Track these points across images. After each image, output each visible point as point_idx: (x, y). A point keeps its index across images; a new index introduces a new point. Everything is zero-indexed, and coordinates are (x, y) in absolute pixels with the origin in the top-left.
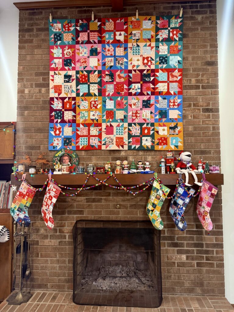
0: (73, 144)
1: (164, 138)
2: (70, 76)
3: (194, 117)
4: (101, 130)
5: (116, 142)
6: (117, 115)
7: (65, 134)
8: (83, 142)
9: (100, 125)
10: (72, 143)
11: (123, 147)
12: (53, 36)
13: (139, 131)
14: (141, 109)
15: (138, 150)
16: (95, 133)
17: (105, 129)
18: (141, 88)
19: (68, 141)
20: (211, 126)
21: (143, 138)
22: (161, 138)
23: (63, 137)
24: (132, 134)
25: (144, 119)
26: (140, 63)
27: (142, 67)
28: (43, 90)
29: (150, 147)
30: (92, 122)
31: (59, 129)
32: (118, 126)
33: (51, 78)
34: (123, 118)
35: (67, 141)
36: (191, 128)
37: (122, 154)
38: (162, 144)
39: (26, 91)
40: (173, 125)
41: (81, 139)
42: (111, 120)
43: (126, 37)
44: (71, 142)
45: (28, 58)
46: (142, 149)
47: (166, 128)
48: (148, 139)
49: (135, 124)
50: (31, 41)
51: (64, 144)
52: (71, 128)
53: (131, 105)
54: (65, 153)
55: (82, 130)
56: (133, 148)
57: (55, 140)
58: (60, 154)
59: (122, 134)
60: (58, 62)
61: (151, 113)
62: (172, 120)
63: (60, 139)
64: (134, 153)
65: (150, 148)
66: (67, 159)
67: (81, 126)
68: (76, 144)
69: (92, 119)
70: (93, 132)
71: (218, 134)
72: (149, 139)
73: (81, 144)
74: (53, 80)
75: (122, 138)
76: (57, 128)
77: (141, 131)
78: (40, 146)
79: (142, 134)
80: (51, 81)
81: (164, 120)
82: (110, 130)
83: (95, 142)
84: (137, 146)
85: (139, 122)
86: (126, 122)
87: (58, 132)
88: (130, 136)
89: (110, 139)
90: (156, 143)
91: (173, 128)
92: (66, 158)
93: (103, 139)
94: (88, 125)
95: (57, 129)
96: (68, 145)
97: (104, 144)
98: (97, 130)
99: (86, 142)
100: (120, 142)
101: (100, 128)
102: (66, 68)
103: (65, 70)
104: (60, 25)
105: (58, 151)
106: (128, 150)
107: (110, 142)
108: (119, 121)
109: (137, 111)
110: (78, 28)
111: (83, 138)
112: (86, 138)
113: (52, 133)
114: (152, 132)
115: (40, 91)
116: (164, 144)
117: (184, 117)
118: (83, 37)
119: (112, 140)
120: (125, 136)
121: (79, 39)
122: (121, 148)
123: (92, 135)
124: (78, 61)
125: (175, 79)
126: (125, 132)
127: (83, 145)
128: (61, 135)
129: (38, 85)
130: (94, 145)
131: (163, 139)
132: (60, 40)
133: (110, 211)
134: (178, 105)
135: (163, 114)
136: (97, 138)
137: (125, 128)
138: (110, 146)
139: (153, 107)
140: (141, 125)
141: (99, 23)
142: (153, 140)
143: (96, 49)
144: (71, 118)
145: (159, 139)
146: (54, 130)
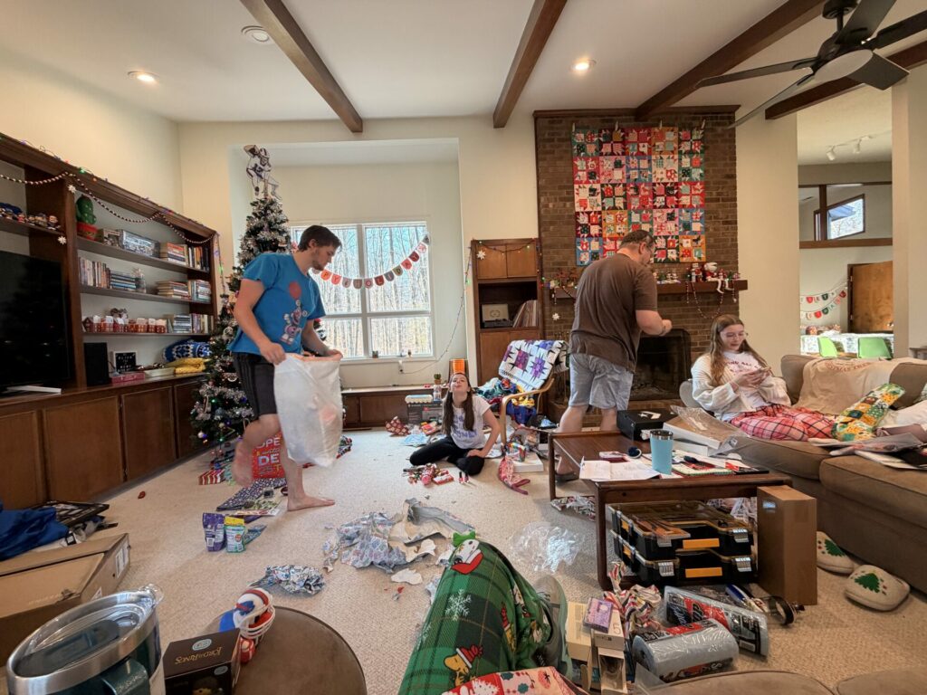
2: (596, 190)
3: (715, 229)
12: (575, 147)
14: (666, 222)
15: (664, 262)
18: (666, 201)
21: (668, 251)
22: (685, 250)
25: (669, 232)
26: (664, 176)
27: (665, 180)
28: (568, 204)
29: (675, 259)
31: (586, 244)
33: (576, 191)
35: (595, 256)
36: (712, 240)
38: (687, 256)
39: (551, 205)
40: (696, 237)
43: (649, 149)
45: (551, 170)
46: (668, 261)
47: (689, 240)
48: (673, 252)
49: (660, 237)
50: (553, 152)
52: (598, 242)
53: (656, 218)
55: (610, 245)
56: (659, 260)
60: (582, 175)
61: (676, 225)
62: (695, 233)
64: (660, 266)
67: (608, 240)
69: (618, 233)
71: (736, 245)
74: (578, 194)
77: (666, 243)
78: (567, 262)
79: (668, 247)
80: (576, 195)
81: (687, 232)
84: (663, 259)
85: (664, 235)
87: (585, 247)
90: (680, 255)
91: (696, 241)
102: (591, 181)
103: (589, 183)
104: (582, 136)
109: (662, 224)
110: (601, 139)
114: (676, 245)
115: (565, 205)
117: (706, 229)
118: (607, 148)
121: (603, 150)
124: (603, 174)
125: (697, 192)
129: (561, 199)
131: (687, 251)
132: (583, 151)
134: (701, 218)
139: (677, 220)
141: (622, 134)
142: (678, 253)
143: (620, 161)
144: (597, 232)
145: (683, 252)
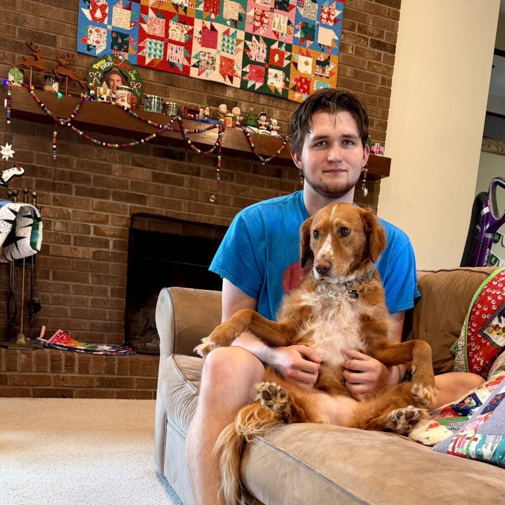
0: (132, 50)
1: (306, 79)
3: (358, 52)
4: (191, 32)
5: (221, 66)
6: (225, 9)
7: (114, 23)
8: (153, 50)
9: (190, 22)
10: (130, 46)
11: (231, 79)
13: (265, 55)
14: (272, 10)
15: (259, 93)
16: (179, 36)
17: (200, 33)
19: (120, 41)
20: (380, 76)
21: (270, 70)
22: (301, 78)
23: (110, 27)
24: (251, 57)
25: (275, 32)
29: (280, 91)
30: (173, 10)
31: (103, 8)
32: (227, 33)
34: (237, 19)
35: (118, 40)
36: (349, 72)
37: (227, 95)
38: (302, 90)
40: (322, 58)
41: (150, 43)
42: (213, 16)
44: (127, 43)
46: (266, 91)
47: (310, 60)
48: (278, 75)
49: (258, 37)
51: (113, 45)
52: (129, 12)
54: (114, 66)
55: (153, 25)
56: (249, 85)
57: (91, 32)
58: (103, 65)
59: (232, 53)
61: (289, 23)
62: (322, 48)
63: (103, 30)
64: (250, 97)
65: (281, 93)
66: (118, 81)
67: (151, 13)
68: (139, 52)
69: (174, 4)
70: (175, 33)
71: (388, 93)
72: (280, 73)
73: (150, 55)
75: (232, 61)
76: (99, 4)
77: (268, 54)
78: (55, 37)
79: (270, 63)
81: (309, 43)
82: (209, 38)
83: (177, 56)
84: (258, 85)
85: (265, 36)
86: (242, 29)
87: (98, 14)
88: (246, 60)
89: (209, 57)
90: (291, 86)
91: (323, 64)
92: (116, 77)
93: (194, 53)
94: (167, 16)
95: (98, 7)
96: (119, 49)
97: (194, 66)
98: (183, 31)
99: (160, 51)
100: (227, 67)
101: (190, 28)
105: (97, 59)
106: (240, 88)
107: (208, 63)
108: (228, 23)
109: (263, 11)
111: (154, 41)
112: (160, 42)
113: (87, 13)
114: (286, 63)
116: (304, 92)
117: (342, 47)
119: (214, 60)
120: (238, 59)
122: (228, 82)
123: (173, 39)
126: (238, 50)
127: (153, 58)
128: (106, 22)
130: (176, 62)
131: (303, 80)
133: (198, 205)
134: (336, 21)
135: (309, 32)
136: (182, 48)
137: (239, 42)
138: (207, 71)
139: (293, 11)
140: (269, 42)
142: (288, 80)
145: (297, 80)
146: (91, 8)
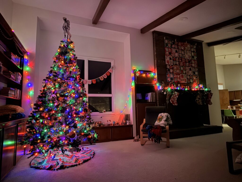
2: (171, 58)
4: (180, 76)
6: (184, 72)
11: (186, 82)
12: (165, 44)
14: (189, 71)
18: (189, 65)
25: (190, 74)
26: (188, 57)
28: (164, 61)
43: (184, 49)
50: (159, 45)
53: (187, 69)
60: (167, 53)
62: (196, 75)
67: (175, 74)
72: (192, 80)
77: (190, 77)
80: (166, 59)
84: (189, 82)
93: (181, 79)
102: (170, 55)
104: (167, 41)
105: (169, 82)
110: (172, 43)
113: (167, 76)
118: (173, 46)
120: (186, 79)
124: (173, 54)
125: (196, 63)
130: (179, 81)
132: (167, 46)
134: (197, 71)
135: (194, 73)
137: (186, 76)
139: (192, 71)
141: (177, 43)
143: (177, 51)
144: (172, 71)
